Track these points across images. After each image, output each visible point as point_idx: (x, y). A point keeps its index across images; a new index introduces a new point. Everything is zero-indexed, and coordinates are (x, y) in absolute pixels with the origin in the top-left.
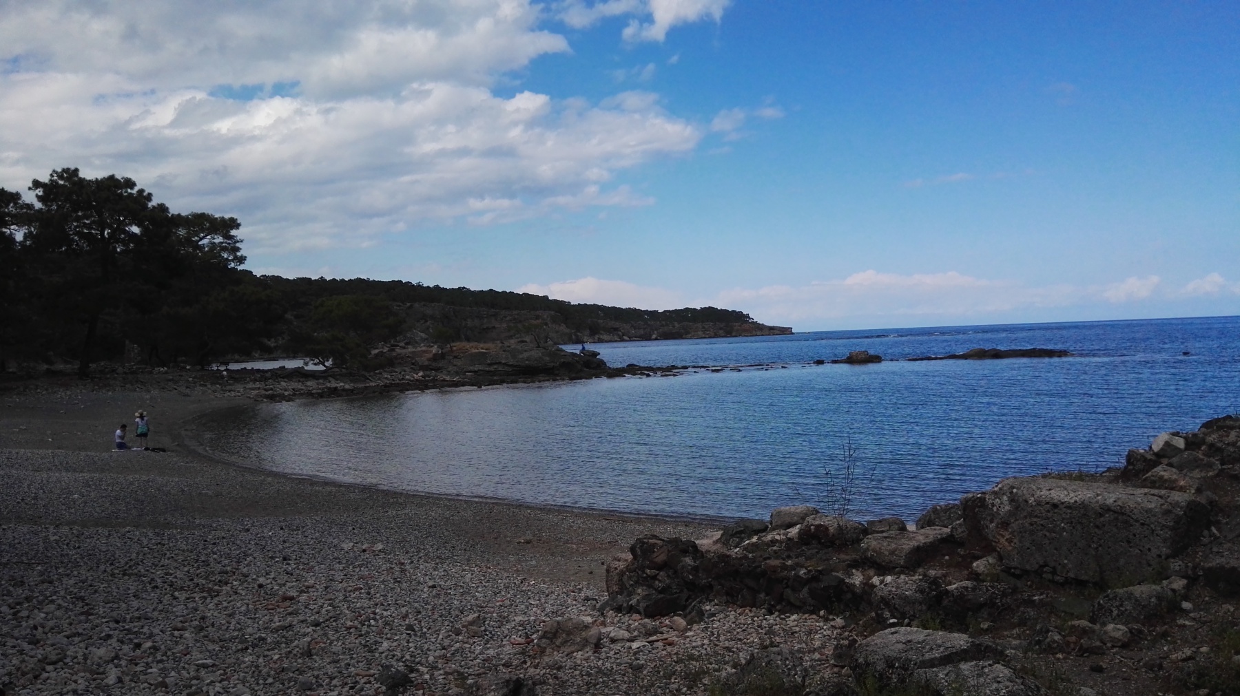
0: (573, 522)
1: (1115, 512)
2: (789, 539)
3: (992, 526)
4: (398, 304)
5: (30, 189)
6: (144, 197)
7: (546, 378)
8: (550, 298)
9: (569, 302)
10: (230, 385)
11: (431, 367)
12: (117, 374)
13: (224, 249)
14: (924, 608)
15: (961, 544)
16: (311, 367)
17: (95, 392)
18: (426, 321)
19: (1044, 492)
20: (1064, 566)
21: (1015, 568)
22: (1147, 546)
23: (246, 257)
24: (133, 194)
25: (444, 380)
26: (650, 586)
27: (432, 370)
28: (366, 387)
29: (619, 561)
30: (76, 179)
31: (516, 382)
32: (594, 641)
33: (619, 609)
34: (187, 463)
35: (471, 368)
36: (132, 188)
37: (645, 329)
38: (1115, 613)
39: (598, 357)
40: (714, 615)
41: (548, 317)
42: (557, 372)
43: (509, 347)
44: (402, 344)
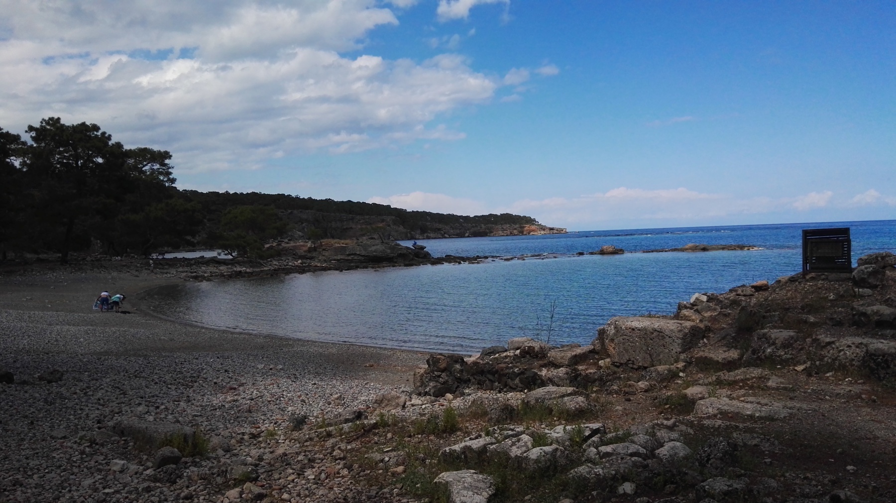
0: (400, 355)
1: (658, 332)
2: (515, 355)
3: (607, 341)
4: (282, 210)
5: (26, 132)
6: (106, 137)
7: (388, 265)
8: (392, 207)
9: (406, 210)
10: (166, 269)
11: (307, 257)
12: (87, 261)
13: (161, 173)
14: (568, 381)
15: (597, 353)
16: (223, 257)
17: (73, 274)
18: (302, 223)
19: (629, 323)
20: (637, 360)
21: (616, 362)
22: (672, 348)
23: (176, 179)
24: (98, 135)
25: (316, 266)
26: (437, 381)
27: (307, 258)
28: (261, 270)
29: (421, 369)
30: (59, 125)
31: (366, 267)
32: (402, 404)
33: (419, 394)
34: (146, 320)
35: (336, 257)
36: (97, 131)
37: (460, 229)
38: (648, 378)
39: (425, 250)
40: (470, 395)
41: (390, 220)
42: (395, 260)
43: (362, 242)
44: (286, 240)
